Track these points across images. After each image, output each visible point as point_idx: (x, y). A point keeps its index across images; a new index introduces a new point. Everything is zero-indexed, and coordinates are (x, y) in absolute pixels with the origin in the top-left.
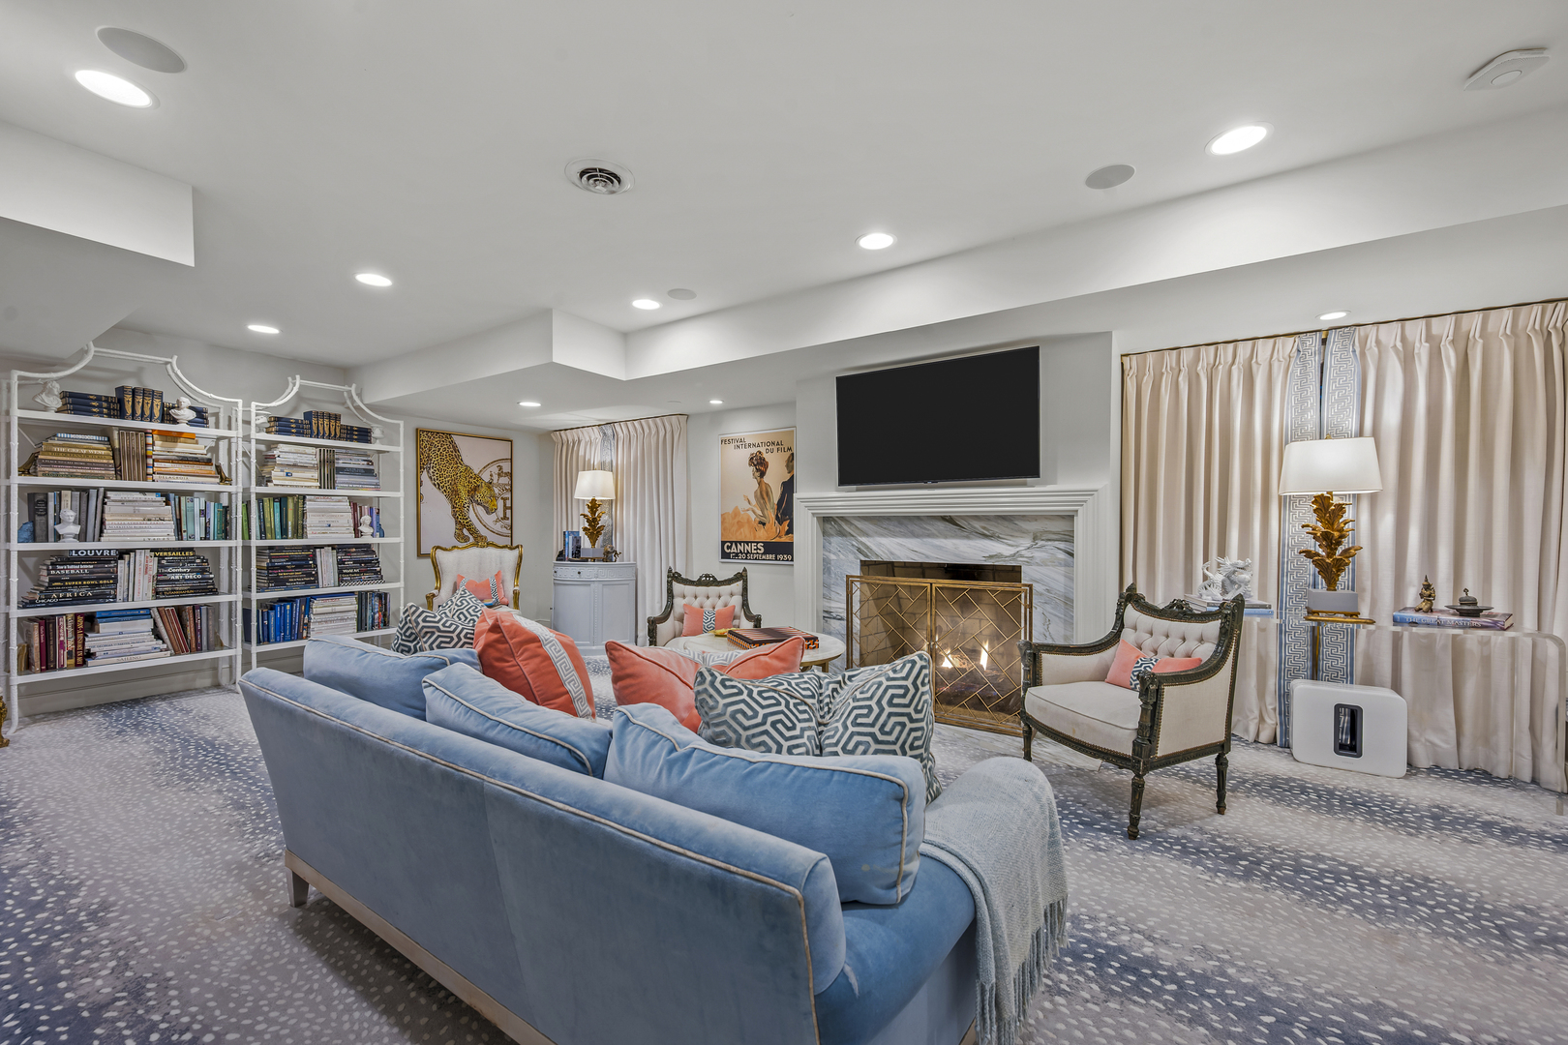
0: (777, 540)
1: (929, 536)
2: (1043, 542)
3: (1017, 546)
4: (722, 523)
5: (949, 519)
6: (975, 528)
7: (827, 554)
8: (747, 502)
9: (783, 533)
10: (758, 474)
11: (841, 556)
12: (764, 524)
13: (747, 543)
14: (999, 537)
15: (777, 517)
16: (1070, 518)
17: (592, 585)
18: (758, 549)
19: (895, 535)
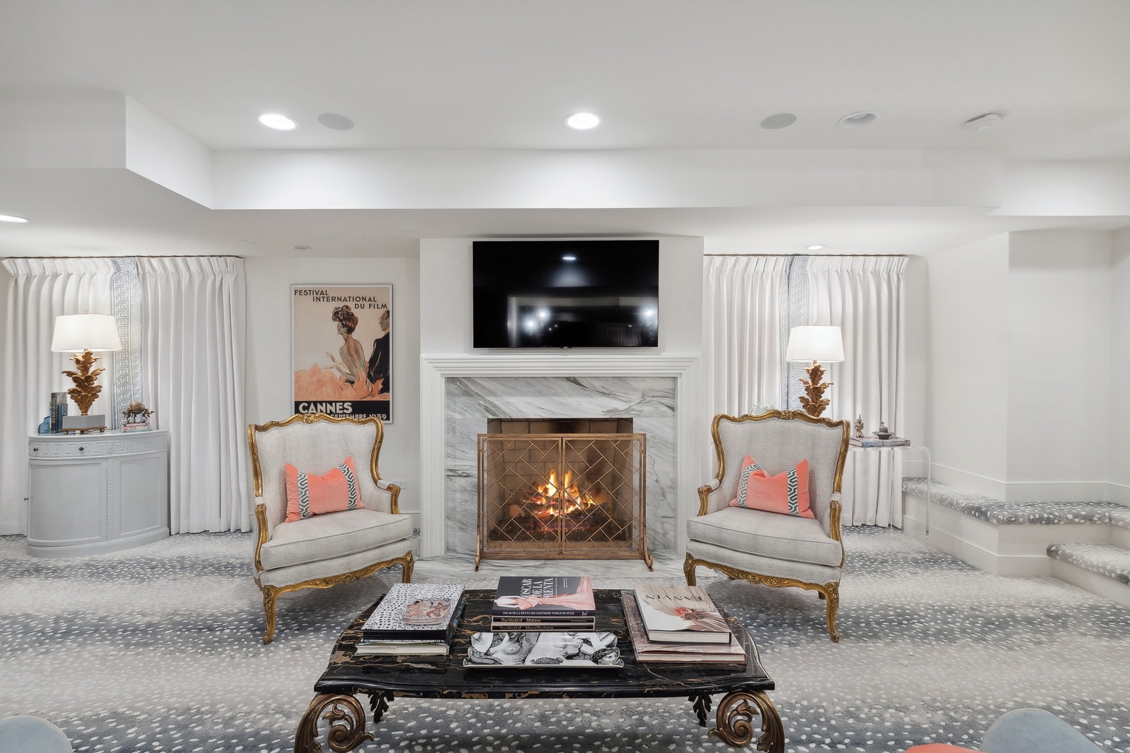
0: (369, 399)
1: (555, 395)
2: (650, 399)
3: (630, 402)
4: (296, 381)
5: (573, 380)
6: (595, 387)
7: (452, 413)
8: (329, 360)
9: (376, 391)
10: (345, 330)
11: (468, 415)
12: (352, 383)
13: (331, 403)
14: (615, 395)
15: (369, 376)
16: (675, 379)
17: (104, 463)
18: (344, 408)
19: (522, 394)
